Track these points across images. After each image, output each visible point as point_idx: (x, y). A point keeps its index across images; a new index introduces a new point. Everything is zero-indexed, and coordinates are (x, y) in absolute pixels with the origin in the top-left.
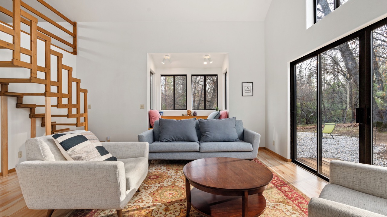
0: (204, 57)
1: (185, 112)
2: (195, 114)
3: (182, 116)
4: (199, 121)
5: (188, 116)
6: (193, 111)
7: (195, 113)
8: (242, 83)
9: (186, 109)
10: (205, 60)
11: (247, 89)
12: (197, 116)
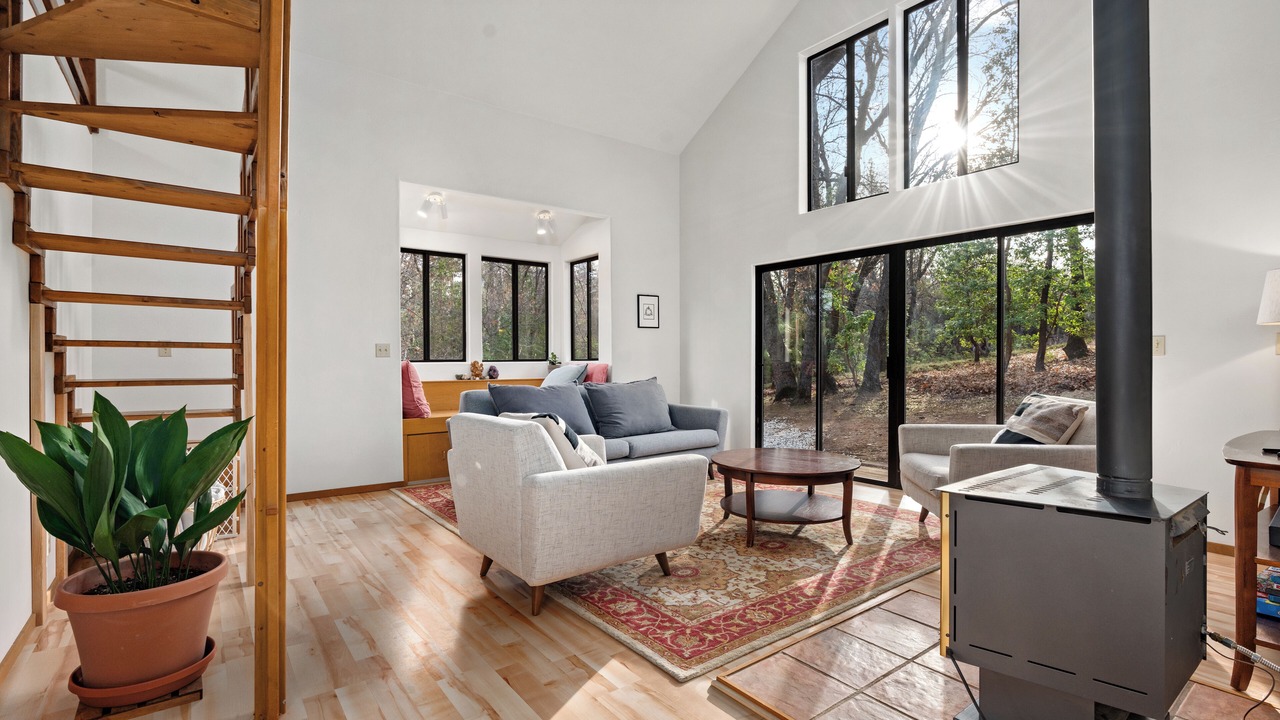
0: (536, 215)
1: (463, 369)
2: (493, 374)
3: (455, 379)
4: (588, 389)
5: (478, 379)
6: (487, 366)
7: (495, 371)
8: (638, 296)
9: (464, 360)
10: (541, 223)
11: (649, 312)
12: (499, 378)
